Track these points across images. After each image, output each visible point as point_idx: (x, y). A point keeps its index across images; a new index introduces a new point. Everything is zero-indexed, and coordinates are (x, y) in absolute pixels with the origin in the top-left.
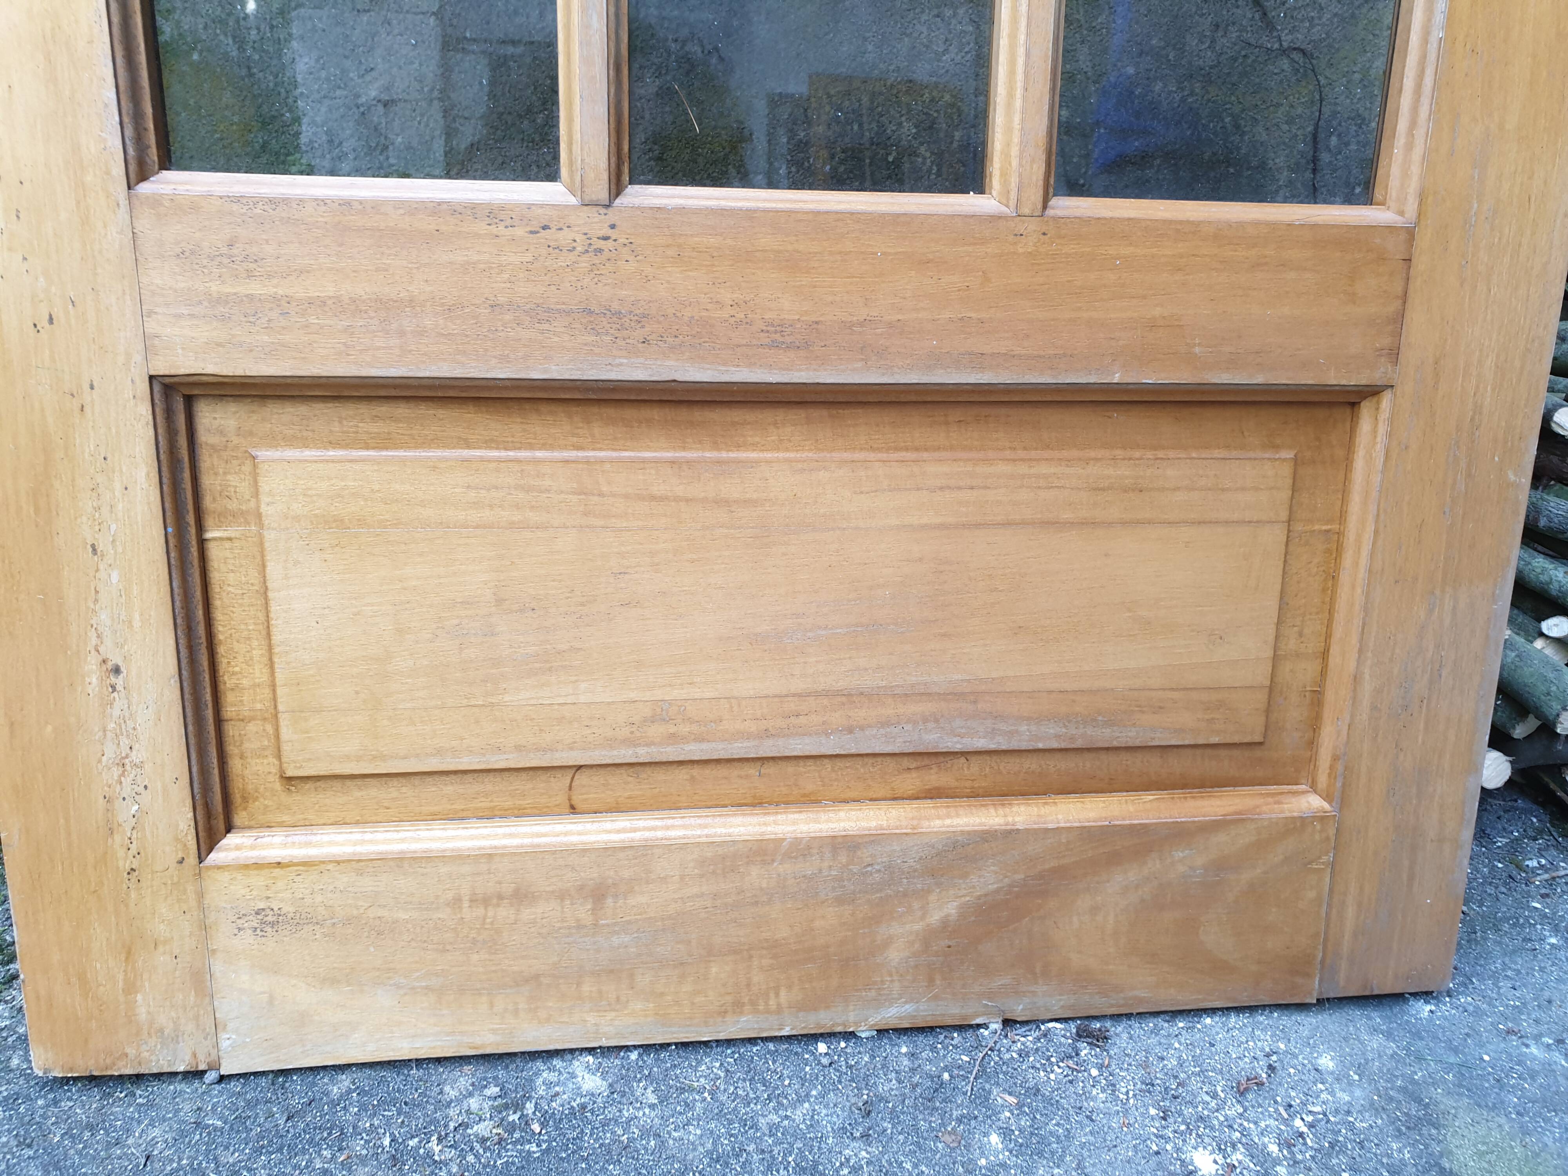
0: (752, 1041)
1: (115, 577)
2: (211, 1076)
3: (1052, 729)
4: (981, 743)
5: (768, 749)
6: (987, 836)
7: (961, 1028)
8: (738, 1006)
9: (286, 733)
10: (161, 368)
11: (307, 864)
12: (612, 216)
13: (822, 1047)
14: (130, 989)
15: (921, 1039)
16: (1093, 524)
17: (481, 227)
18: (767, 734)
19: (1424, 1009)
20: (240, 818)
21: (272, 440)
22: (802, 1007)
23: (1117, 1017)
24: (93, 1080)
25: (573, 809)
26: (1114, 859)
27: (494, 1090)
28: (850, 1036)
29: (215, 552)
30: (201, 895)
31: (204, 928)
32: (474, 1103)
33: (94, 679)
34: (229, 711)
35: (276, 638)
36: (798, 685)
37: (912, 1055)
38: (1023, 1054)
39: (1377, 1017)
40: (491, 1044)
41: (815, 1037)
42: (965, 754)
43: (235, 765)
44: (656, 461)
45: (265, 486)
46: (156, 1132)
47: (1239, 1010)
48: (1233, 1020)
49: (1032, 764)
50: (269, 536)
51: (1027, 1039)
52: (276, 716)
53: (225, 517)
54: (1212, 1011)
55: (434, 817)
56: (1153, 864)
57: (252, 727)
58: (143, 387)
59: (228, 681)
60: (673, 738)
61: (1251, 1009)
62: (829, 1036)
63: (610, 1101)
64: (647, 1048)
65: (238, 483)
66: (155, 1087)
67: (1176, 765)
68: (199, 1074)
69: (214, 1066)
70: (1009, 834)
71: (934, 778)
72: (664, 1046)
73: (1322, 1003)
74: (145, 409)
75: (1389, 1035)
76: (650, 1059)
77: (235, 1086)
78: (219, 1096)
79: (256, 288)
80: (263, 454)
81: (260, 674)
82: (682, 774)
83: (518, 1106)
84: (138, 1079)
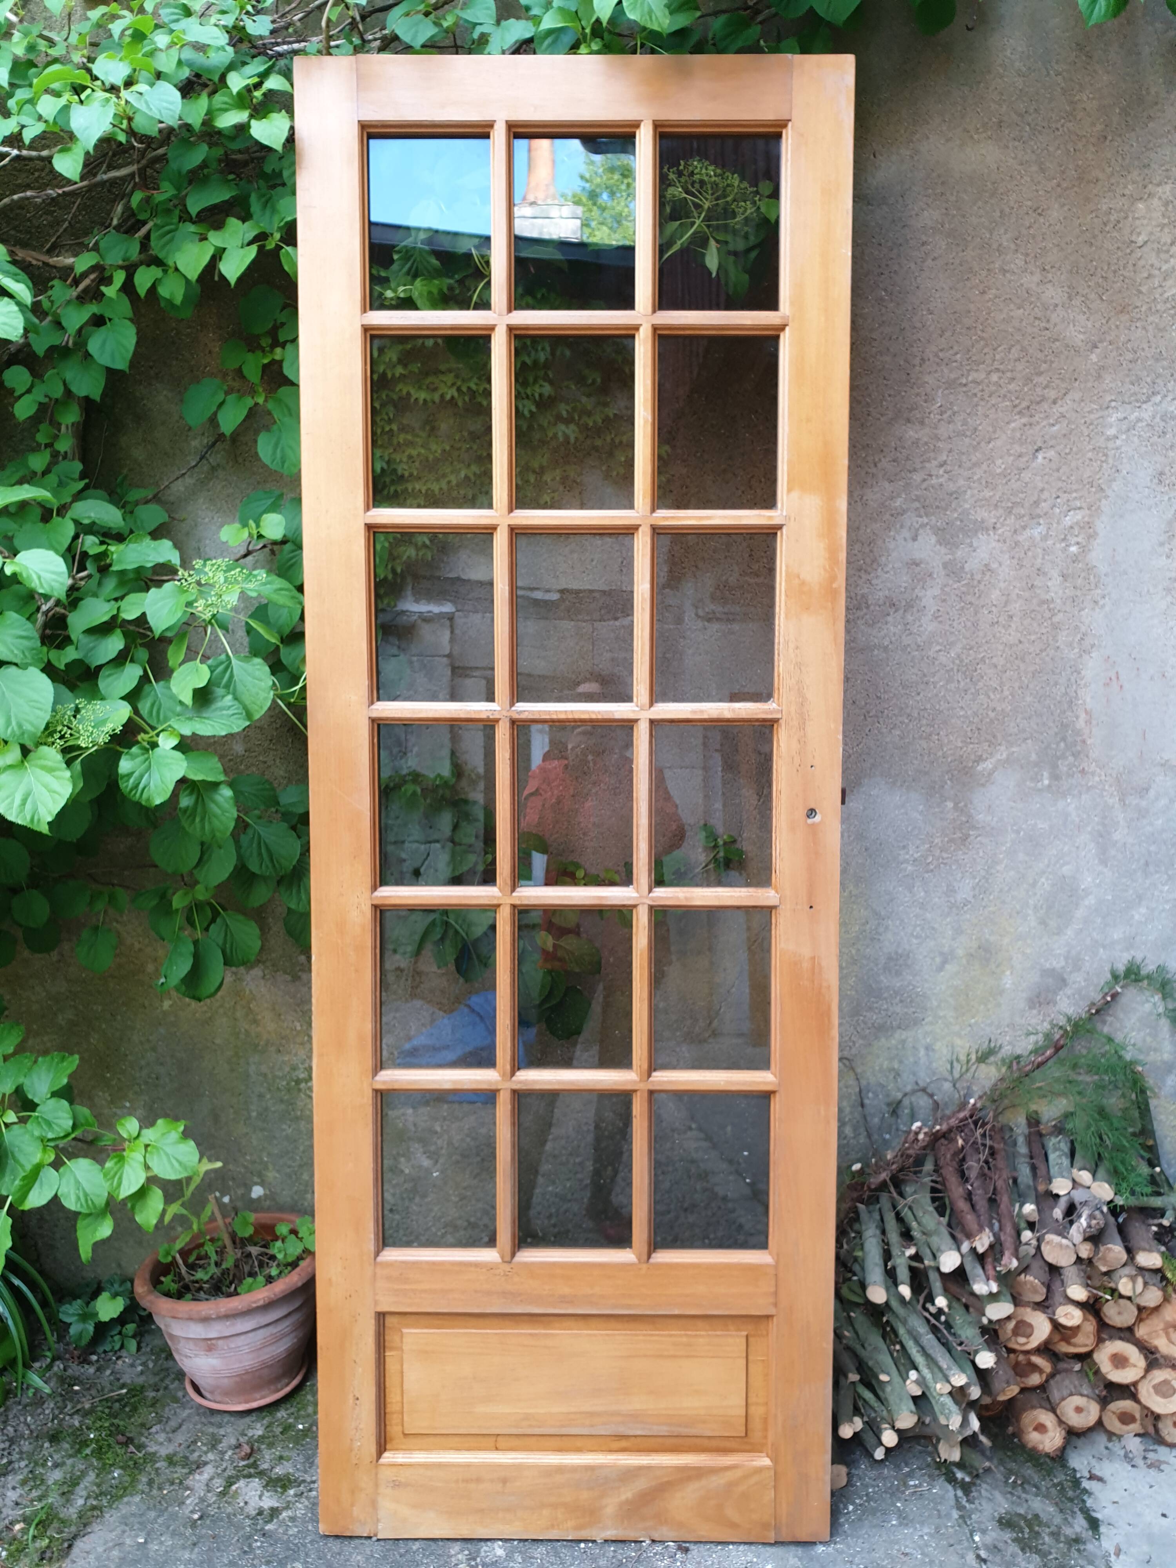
0: (558, 1541)
1: (360, 1370)
2: (374, 1539)
3: (665, 1428)
4: (639, 1433)
5: (564, 1431)
6: (640, 1468)
7: (635, 1542)
8: (553, 1526)
9: (405, 1418)
10: (379, 1309)
11: (410, 1465)
12: (512, 1265)
13: (582, 1545)
14: (352, 1505)
15: (620, 1545)
16: (675, 1357)
17: (473, 1269)
18: (563, 1426)
19: (821, 1549)
20: (388, 1447)
21: (408, 1326)
22: (578, 1528)
23: (696, 1543)
24: (337, 1537)
25: (497, 1449)
26: (689, 1479)
27: (467, 1552)
28: (594, 1541)
29: (387, 1359)
30: (376, 1474)
31: (377, 1485)
32: (460, 1556)
33: (351, 1401)
34: (388, 1410)
35: (405, 1387)
36: (573, 1410)
37: (614, 1551)
38: (655, 1554)
39: (800, 1551)
40: (466, 1533)
41: (581, 1541)
42: (635, 1436)
43: (388, 1428)
44: (525, 1334)
45: (404, 1340)
46: (359, 1558)
47: (745, 1543)
48: (741, 1548)
49: (660, 1440)
50: (405, 1356)
51: (659, 1548)
52: (402, 1413)
53: (392, 1349)
54: (733, 1543)
55: (451, 1449)
56: (704, 1482)
57: (395, 1416)
58: (373, 1315)
59: (388, 1400)
60: (530, 1426)
61: (751, 1543)
62: (585, 1541)
63: (506, 1560)
64: (520, 1540)
65: (397, 1338)
66: (357, 1541)
67: (714, 1443)
68: (370, 1538)
69: (376, 1535)
70: (649, 1468)
71: (624, 1444)
72: (526, 1540)
73: (777, 1543)
74: (373, 1321)
75: (800, 1559)
76: (521, 1544)
77: (382, 1543)
78: (378, 1547)
79: (407, 1287)
80: (405, 1331)
81: (399, 1398)
82: (534, 1439)
83: (475, 1559)
84: (351, 1537)
